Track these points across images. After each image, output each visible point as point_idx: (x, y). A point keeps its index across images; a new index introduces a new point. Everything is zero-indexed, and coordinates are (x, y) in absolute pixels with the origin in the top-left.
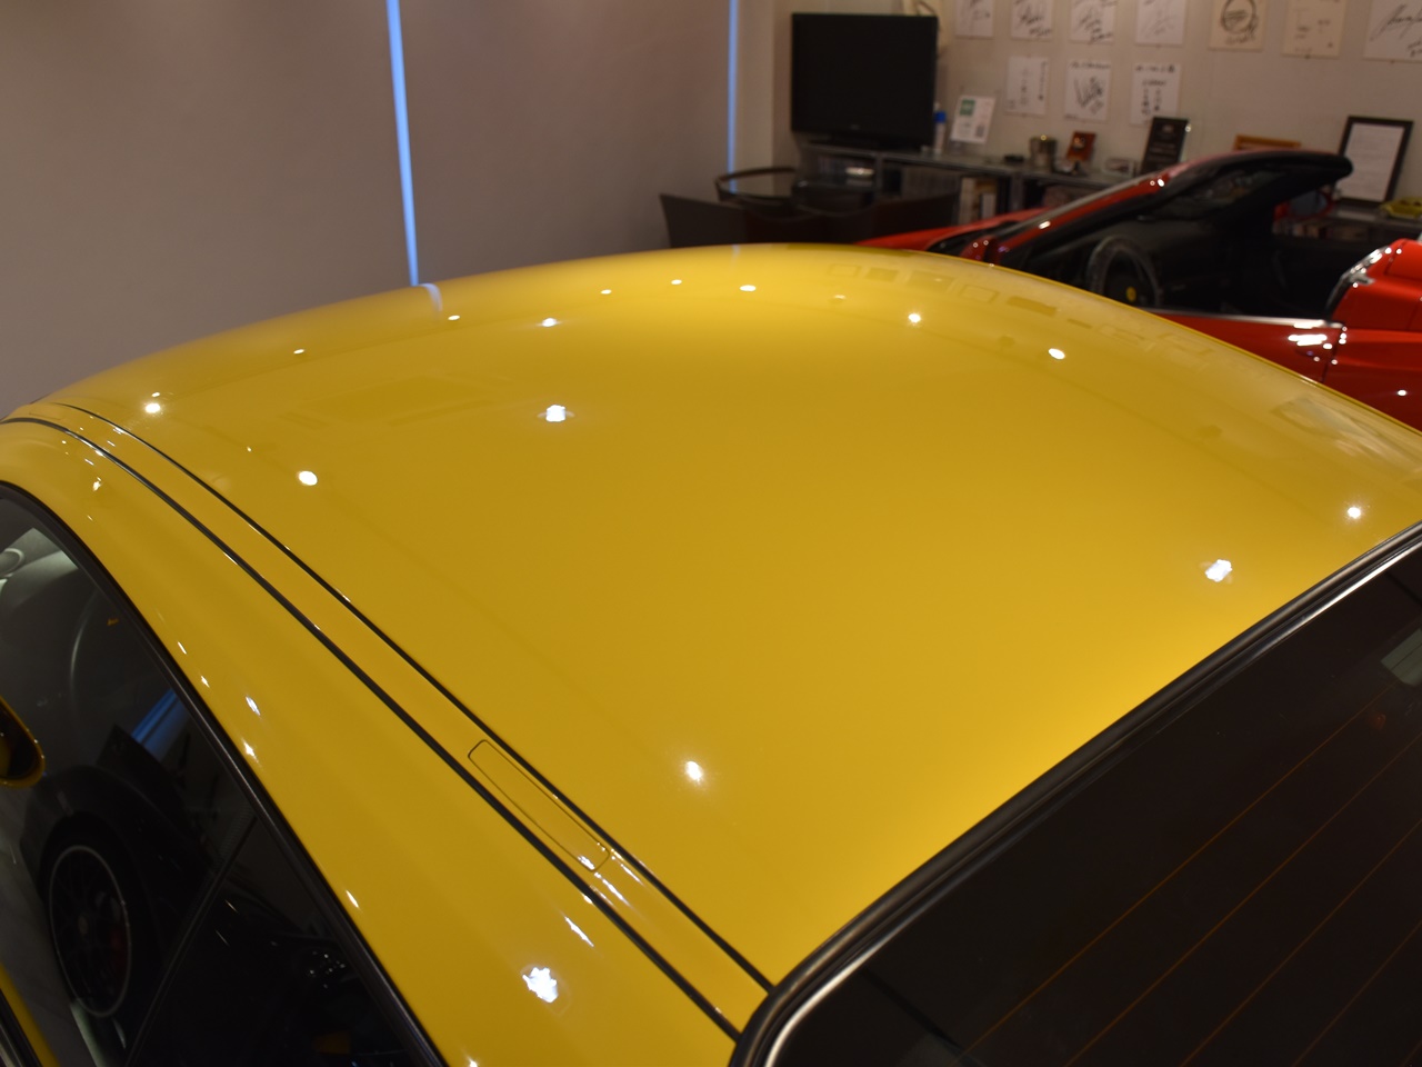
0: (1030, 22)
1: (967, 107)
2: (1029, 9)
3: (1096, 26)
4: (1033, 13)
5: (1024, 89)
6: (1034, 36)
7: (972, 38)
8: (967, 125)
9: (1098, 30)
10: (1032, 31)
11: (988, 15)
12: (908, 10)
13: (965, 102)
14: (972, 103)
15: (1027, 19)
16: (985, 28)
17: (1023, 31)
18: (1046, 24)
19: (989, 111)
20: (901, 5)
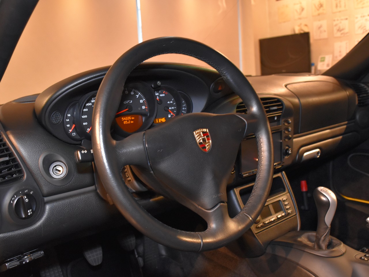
0: (341, 31)
1: (323, 59)
2: (339, 27)
3: (364, 28)
4: (341, 28)
5: (340, 52)
6: (342, 35)
7: (320, 40)
8: (323, 64)
9: (365, 29)
10: (342, 34)
11: (325, 31)
12: (297, 32)
13: (322, 58)
14: (324, 58)
15: (339, 30)
16: (325, 35)
17: (339, 34)
18: (346, 30)
19: (331, 59)
20: (294, 31)
